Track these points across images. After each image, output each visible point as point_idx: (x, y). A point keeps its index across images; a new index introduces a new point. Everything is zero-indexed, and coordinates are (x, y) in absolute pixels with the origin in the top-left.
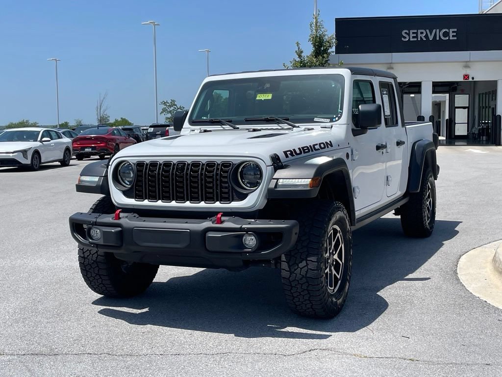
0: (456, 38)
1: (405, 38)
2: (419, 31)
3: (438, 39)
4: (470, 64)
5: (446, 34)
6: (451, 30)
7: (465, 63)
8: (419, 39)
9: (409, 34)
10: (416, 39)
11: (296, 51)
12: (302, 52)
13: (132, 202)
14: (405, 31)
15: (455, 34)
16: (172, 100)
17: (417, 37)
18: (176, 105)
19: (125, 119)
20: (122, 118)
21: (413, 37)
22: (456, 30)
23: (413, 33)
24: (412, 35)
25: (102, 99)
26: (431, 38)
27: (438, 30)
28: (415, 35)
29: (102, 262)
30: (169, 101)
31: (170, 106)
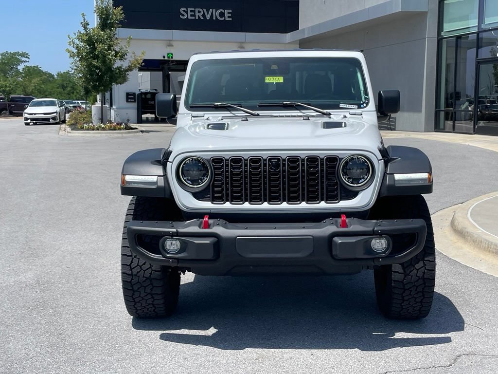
0: (231, 19)
1: (183, 15)
2: (197, 10)
3: (214, 19)
4: (245, 45)
5: (222, 15)
6: (226, 11)
7: (240, 44)
8: (197, 18)
9: (187, 12)
10: (194, 18)
11: (81, 23)
12: (88, 24)
13: (207, 205)
14: (183, 9)
15: (230, 15)
17: (194, 15)
21: (191, 16)
22: (231, 11)
23: (191, 11)
24: (190, 13)
26: (208, 17)
27: (214, 10)
28: (193, 13)
29: (158, 278)
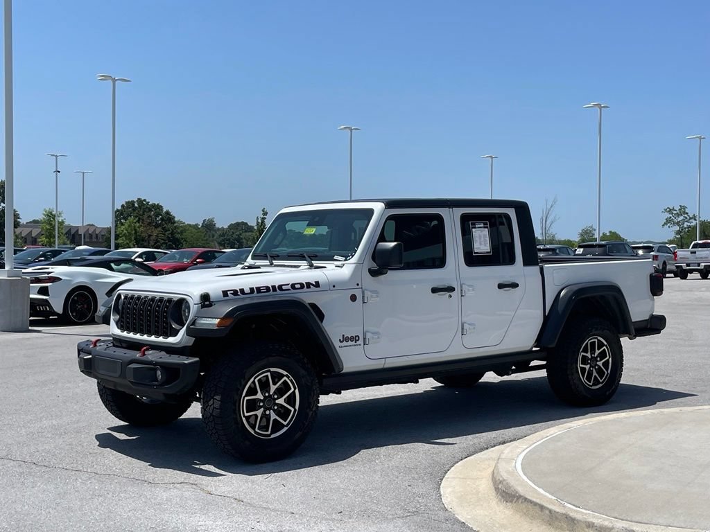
16: (680, 206)
18: (687, 213)
19: (615, 233)
20: (610, 232)
25: (549, 207)
30: (677, 208)
31: (678, 215)
